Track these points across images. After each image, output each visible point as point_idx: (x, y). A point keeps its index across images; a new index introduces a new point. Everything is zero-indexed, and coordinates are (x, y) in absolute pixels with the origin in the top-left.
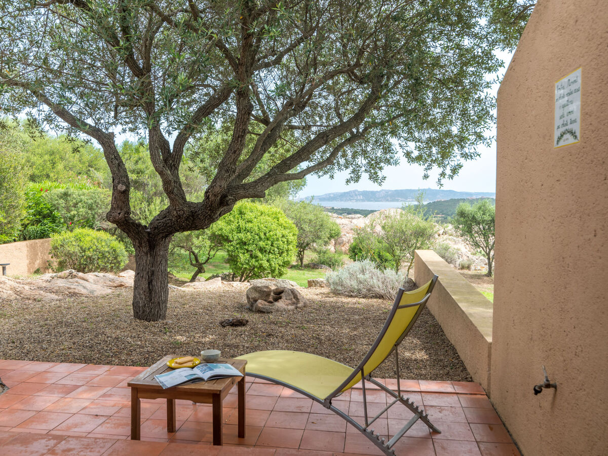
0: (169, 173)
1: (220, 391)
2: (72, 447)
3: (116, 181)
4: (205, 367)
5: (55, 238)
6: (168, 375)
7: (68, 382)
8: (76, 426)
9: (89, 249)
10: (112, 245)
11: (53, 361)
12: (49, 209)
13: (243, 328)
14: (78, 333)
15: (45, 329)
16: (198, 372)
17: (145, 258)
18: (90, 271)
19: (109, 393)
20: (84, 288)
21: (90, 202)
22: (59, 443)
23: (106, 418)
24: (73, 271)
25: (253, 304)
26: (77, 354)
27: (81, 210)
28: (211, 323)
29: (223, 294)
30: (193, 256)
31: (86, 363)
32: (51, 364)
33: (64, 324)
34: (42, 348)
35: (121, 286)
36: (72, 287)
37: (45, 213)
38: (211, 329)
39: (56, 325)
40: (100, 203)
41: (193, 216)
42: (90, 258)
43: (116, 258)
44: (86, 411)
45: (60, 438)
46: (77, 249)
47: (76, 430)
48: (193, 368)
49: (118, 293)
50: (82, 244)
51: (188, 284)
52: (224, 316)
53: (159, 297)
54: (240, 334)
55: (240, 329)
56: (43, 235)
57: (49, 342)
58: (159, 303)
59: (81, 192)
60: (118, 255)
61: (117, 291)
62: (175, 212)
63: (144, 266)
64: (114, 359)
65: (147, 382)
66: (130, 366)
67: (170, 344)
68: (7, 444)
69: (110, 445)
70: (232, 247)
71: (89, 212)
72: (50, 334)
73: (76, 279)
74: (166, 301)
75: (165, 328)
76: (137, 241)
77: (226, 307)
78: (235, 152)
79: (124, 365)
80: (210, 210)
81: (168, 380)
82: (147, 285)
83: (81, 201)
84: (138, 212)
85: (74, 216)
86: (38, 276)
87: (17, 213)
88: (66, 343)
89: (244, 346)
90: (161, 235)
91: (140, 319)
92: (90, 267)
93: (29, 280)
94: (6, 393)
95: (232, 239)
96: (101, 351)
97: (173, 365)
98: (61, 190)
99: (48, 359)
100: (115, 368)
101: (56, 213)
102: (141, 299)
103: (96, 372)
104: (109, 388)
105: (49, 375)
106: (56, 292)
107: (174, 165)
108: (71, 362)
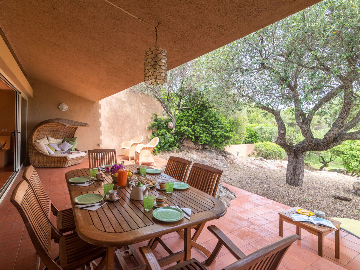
0: (305, 127)
1: (322, 232)
2: (256, 228)
3: (280, 129)
4: (315, 218)
5: (256, 144)
6: (297, 215)
7: (257, 202)
8: (258, 220)
9: (269, 150)
10: (279, 149)
11: (252, 192)
12: (254, 133)
13: (348, 203)
14: (262, 184)
15: (250, 179)
16: (311, 219)
17: (292, 160)
18: (269, 159)
19: (272, 212)
20: (266, 165)
21: (270, 132)
22: (251, 225)
23: (270, 222)
24: (262, 158)
25: (357, 191)
26: (261, 192)
27: (266, 134)
28: (327, 195)
29: (337, 181)
30: (321, 158)
31: (264, 197)
32: (252, 193)
33: (257, 179)
34: (248, 186)
35: (282, 167)
36: (261, 164)
37: (253, 134)
38: (327, 198)
39: (254, 178)
40: (275, 132)
41: (317, 145)
42: (269, 153)
43: (280, 155)
44: (263, 216)
45: (252, 223)
46: (264, 150)
47: (258, 221)
48: (309, 216)
49: (280, 170)
50: (266, 148)
51: (317, 171)
52: (336, 193)
53: (299, 177)
54: (345, 205)
55: (345, 202)
56: (252, 142)
57: (251, 184)
58: (298, 179)
59: (267, 128)
60: (281, 154)
61: (280, 169)
62: (307, 143)
63: (292, 162)
64: (275, 198)
65: (287, 215)
66: (282, 203)
67: (303, 199)
68: (235, 218)
69: (269, 233)
70: (345, 157)
71: (270, 135)
72: (252, 181)
73: (263, 161)
74: (302, 179)
75: (301, 191)
76: (289, 152)
77: (339, 189)
78: (343, 118)
79: (279, 202)
80: (327, 143)
81: (296, 218)
82: (293, 171)
83: (267, 131)
84: (292, 137)
85: (264, 137)
86: (249, 158)
87: (243, 136)
88: (257, 187)
89: (347, 212)
90: (301, 151)
91: (289, 184)
92: (269, 157)
93: (246, 159)
94: (236, 199)
95: (346, 154)
96: (271, 193)
97: (299, 212)
98: (259, 127)
99: (250, 191)
100: (276, 202)
101: (257, 135)
102: (290, 176)
103: (267, 202)
104: (272, 210)
105: (250, 197)
106: (255, 165)
107: (308, 123)
108: (258, 195)
